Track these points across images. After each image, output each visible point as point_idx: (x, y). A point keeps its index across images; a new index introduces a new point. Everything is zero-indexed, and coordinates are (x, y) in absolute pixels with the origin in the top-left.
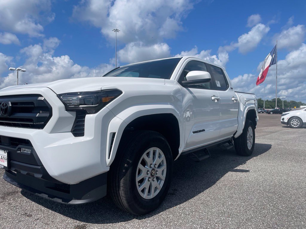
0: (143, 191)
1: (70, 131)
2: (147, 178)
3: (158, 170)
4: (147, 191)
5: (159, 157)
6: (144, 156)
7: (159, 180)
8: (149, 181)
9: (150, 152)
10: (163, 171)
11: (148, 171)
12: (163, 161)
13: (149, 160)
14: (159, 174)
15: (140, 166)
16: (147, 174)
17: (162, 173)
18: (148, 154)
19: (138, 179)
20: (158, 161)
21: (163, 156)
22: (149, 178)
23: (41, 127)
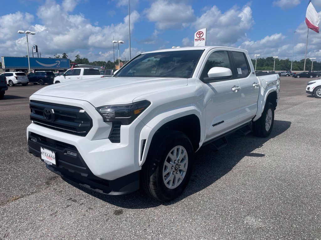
0: (168, 183)
1: (108, 137)
2: (172, 172)
3: (181, 164)
4: (171, 182)
5: (182, 153)
6: (170, 154)
7: (182, 172)
8: (173, 174)
9: (174, 150)
10: (185, 164)
11: (173, 166)
12: (185, 156)
13: (173, 157)
14: (182, 167)
15: (166, 163)
16: (172, 169)
17: (184, 166)
18: (172, 153)
19: (164, 173)
20: (180, 156)
21: (185, 152)
22: (174, 172)
23: (84, 135)
